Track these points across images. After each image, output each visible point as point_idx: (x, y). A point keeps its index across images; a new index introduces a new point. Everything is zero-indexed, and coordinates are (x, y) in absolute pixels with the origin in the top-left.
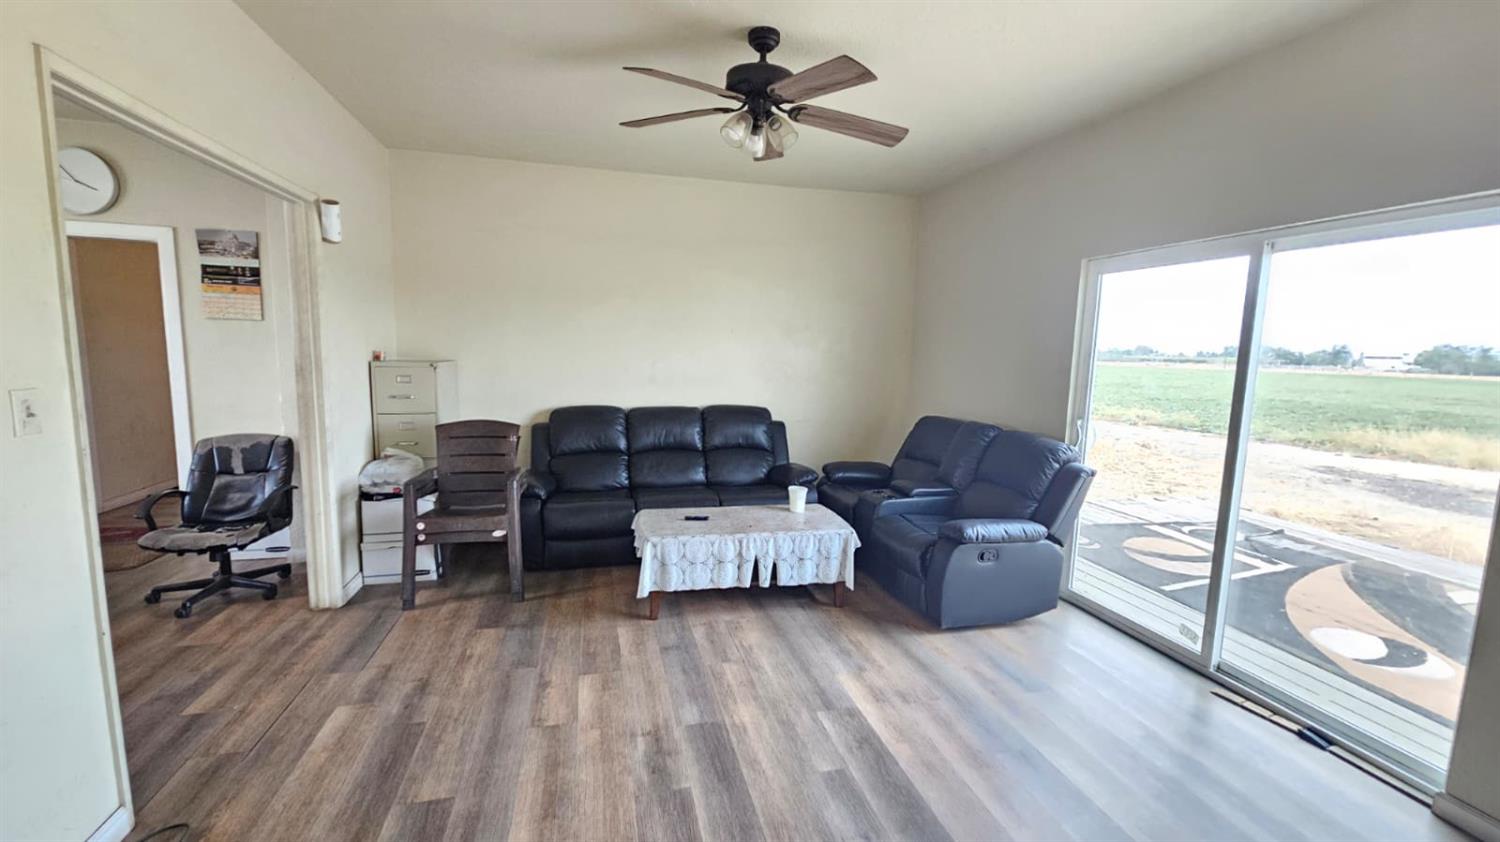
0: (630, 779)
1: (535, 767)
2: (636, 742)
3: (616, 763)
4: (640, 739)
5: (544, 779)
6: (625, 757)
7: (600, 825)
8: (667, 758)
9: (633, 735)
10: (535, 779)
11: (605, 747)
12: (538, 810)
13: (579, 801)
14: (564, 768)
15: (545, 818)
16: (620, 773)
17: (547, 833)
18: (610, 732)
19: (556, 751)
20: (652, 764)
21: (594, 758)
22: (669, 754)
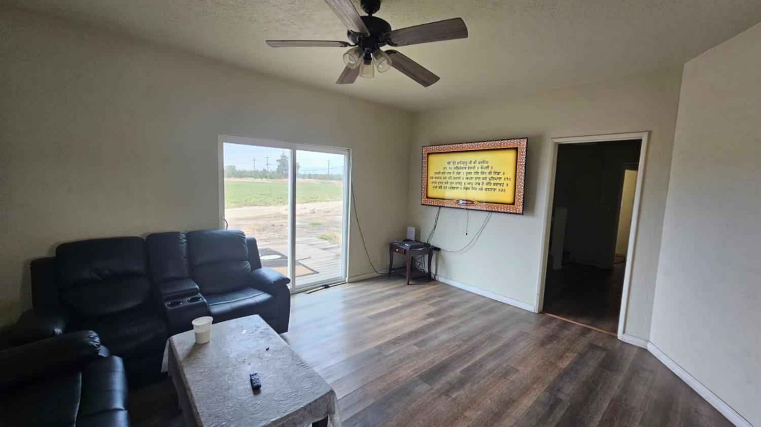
0: (474, 388)
1: (505, 421)
2: (456, 397)
3: (472, 396)
4: (453, 396)
5: (505, 414)
6: (467, 396)
7: (498, 385)
8: (453, 384)
9: (454, 399)
10: (508, 417)
11: (470, 405)
12: (515, 404)
13: (498, 396)
14: (494, 411)
15: (514, 401)
16: (475, 392)
17: (517, 396)
18: (461, 409)
19: (491, 420)
20: (461, 386)
21: (478, 405)
22: (451, 384)
